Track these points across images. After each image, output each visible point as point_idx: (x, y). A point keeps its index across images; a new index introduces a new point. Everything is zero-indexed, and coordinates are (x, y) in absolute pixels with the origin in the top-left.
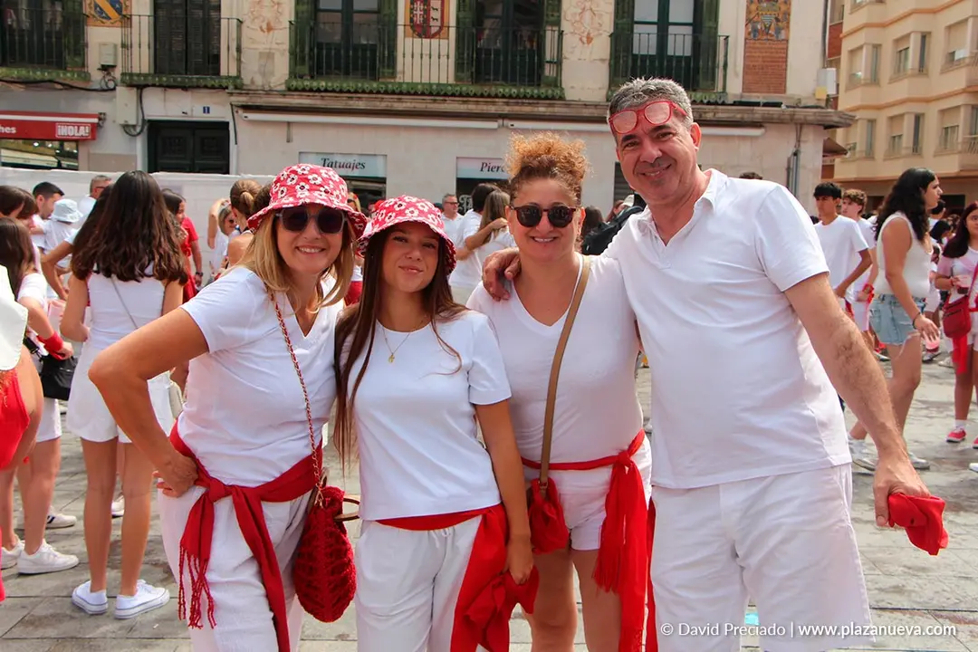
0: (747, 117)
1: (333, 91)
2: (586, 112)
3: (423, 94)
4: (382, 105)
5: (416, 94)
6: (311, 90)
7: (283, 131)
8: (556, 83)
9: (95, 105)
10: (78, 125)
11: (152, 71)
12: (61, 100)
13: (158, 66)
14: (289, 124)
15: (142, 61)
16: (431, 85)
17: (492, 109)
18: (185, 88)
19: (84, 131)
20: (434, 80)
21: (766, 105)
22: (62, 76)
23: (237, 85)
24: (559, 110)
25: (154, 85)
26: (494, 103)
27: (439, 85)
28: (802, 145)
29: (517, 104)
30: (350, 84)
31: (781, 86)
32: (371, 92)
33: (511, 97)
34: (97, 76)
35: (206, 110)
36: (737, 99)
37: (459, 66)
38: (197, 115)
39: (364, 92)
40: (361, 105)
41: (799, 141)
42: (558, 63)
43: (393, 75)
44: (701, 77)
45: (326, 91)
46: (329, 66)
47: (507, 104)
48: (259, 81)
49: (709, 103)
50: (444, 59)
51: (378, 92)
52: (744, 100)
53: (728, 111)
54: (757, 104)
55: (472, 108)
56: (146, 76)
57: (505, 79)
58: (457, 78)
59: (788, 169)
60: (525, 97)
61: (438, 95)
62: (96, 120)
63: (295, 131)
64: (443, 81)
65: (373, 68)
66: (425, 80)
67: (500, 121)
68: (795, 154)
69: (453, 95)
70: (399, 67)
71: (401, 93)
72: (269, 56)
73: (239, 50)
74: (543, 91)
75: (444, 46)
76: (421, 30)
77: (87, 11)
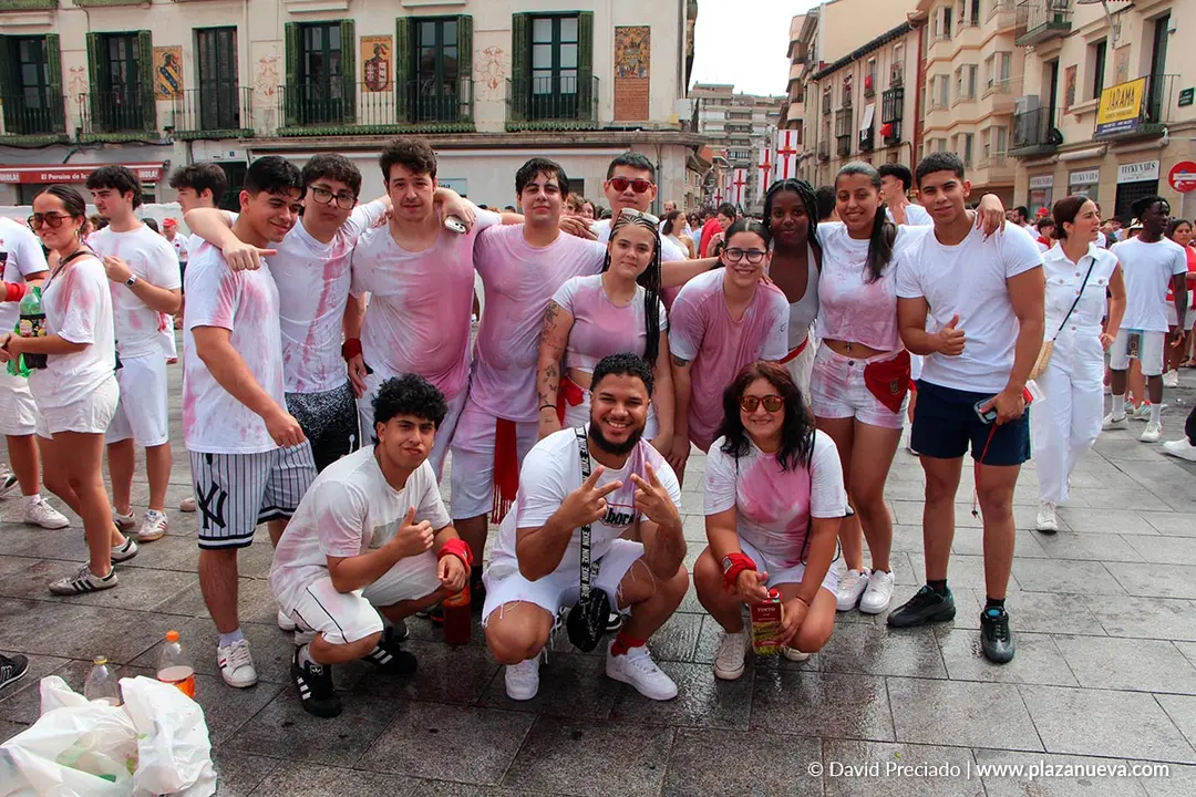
0: (610, 140)
1: (308, 135)
2: (487, 141)
3: (369, 133)
4: (340, 143)
5: (364, 134)
6: (293, 136)
8: (470, 120)
9: (163, 155)
10: (151, 170)
11: (199, 128)
12: (143, 153)
13: (204, 122)
15: (190, 122)
16: (374, 126)
18: (217, 140)
19: (154, 174)
20: (377, 123)
21: (628, 129)
22: (141, 136)
23: (250, 135)
24: (466, 141)
25: (198, 139)
27: (380, 126)
28: (663, 161)
29: (434, 137)
30: (318, 130)
31: (645, 114)
32: (334, 134)
33: (432, 132)
34: (163, 134)
35: (232, 154)
36: (608, 126)
37: (400, 111)
38: (227, 158)
39: (329, 135)
41: (660, 158)
42: (471, 105)
43: (354, 120)
44: (579, 109)
45: (303, 135)
47: (428, 137)
48: (265, 132)
49: (581, 130)
50: (390, 106)
51: (339, 134)
52: (613, 126)
53: (596, 136)
54: (621, 129)
56: (194, 132)
57: (440, 119)
58: (398, 120)
60: (442, 132)
61: (380, 133)
62: (161, 166)
64: (390, 123)
65: (341, 117)
66: (371, 123)
69: (390, 133)
70: (358, 114)
71: (354, 134)
72: (270, 112)
73: (250, 110)
74: (456, 126)
75: (390, 97)
76: (373, 86)
77: (156, 89)
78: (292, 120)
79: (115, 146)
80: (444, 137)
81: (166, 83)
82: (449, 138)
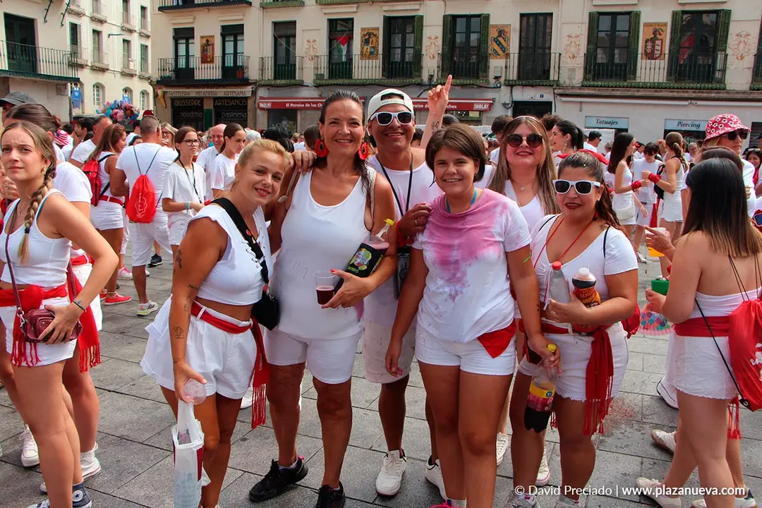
1: (605, 87)
2: (736, 96)
3: (650, 88)
4: (629, 94)
5: (646, 88)
6: (593, 86)
7: (579, 105)
8: (722, 81)
9: (490, 94)
10: (483, 104)
11: (518, 78)
12: (476, 93)
13: (521, 74)
14: (581, 102)
15: (513, 75)
16: (654, 83)
17: (686, 95)
18: (532, 86)
19: (486, 107)
20: (656, 81)
22: (478, 82)
23: (556, 84)
25: (519, 85)
26: (687, 92)
27: (658, 83)
29: (699, 92)
30: (612, 83)
32: (623, 87)
33: (696, 89)
34: (492, 81)
35: (542, 96)
37: (669, 73)
38: (538, 98)
39: (620, 87)
40: (618, 93)
42: (724, 71)
43: (635, 78)
45: (601, 86)
46: (603, 75)
47: (694, 92)
48: (568, 82)
50: (662, 70)
51: (627, 87)
55: (675, 94)
56: (515, 81)
58: (668, 80)
60: (704, 89)
61: (658, 88)
62: (491, 102)
63: (584, 106)
64: (661, 81)
66: (652, 81)
67: (690, 101)
69: (666, 88)
70: (638, 74)
71: (638, 88)
72: (573, 70)
73: (559, 68)
74: (714, 85)
75: (663, 64)
76: (650, 56)
77: (490, 52)
78: (590, 76)
79: (456, 88)
80: (706, 92)
81: (496, 47)
82: (711, 93)
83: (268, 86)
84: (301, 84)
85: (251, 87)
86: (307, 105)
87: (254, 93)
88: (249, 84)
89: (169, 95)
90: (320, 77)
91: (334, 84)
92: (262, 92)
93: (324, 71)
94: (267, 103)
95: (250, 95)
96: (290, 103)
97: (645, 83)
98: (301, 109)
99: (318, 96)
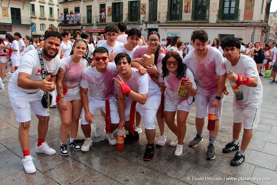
0: (242, 25)
1: (171, 23)
2: (212, 25)
3: (185, 23)
4: (178, 25)
5: (184, 23)
6: (168, 23)
7: (165, 30)
8: (208, 20)
9: (141, 26)
11: (148, 21)
12: (137, 25)
13: (150, 19)
14: (166, 28)
15: (147, 20)
17: (195, 25)
18: (152, 23)
20: (187, 20)
22: (137, 22)
23: (159, 22)
24: (207, 25)
25: (148, 23)
26: (195, 24)
28: (255, 30)
29: (199, 24)
30: (174, 21)
31: (252, 19)
33: (199, 23)
34: (141, 22)
35: (155, 26)
36: (242, 22)
37: (192, 17)
38: (154, 27)
39: (176, 23)
40: (175, 25)
41: (254, 30)
42: (209, 16)
43: (182, 19)
44: (235, 18)
45: (170, 23)
47: (198, 24)
48: (162, 22)
49: (234, 22)
50: (190, 16)
52: (243, 22)
53: (238, 24)
54: (245, 22)
55: (192, 25)
57: (201, 19)
58: (191, 20)
59: (252, 35)
60: (201, 23)
61: (187, 23)
62: (140, 29)
63: (167, 30)
64: (189, 20)
65: (179, 19)
66: (185, 20)
67: (198, 27)
68: (254, 32)
69: (189, 23)
70: (183, 18)
71: (181, 23)
72: (164, 17)
73: (159, 17)
75: (190, 14)
76: (186, 12)
77: (141, 12)
78: (168, 19)
79: (132, 24)
80: (201, 24)
81: (143, 11)
82: (203, 24)
83: (86, 26)
84: (93, 25)
85: (81, 26)
86: (94, 31)
87: (82, 28)
88: (81, 25)
89: (62, 29)
90: (97, 22)
91: (101, 25)
92: (84, 28)
93: (99, 21)
94: (85, 31)
95: (81, 28)
96: (90, 31)
97: (183, 21)
98: (93, 32)
99: (97, 28)
